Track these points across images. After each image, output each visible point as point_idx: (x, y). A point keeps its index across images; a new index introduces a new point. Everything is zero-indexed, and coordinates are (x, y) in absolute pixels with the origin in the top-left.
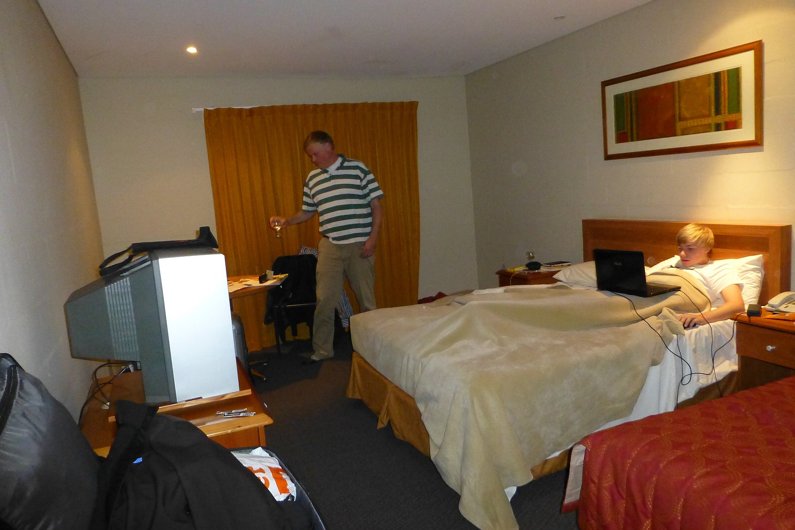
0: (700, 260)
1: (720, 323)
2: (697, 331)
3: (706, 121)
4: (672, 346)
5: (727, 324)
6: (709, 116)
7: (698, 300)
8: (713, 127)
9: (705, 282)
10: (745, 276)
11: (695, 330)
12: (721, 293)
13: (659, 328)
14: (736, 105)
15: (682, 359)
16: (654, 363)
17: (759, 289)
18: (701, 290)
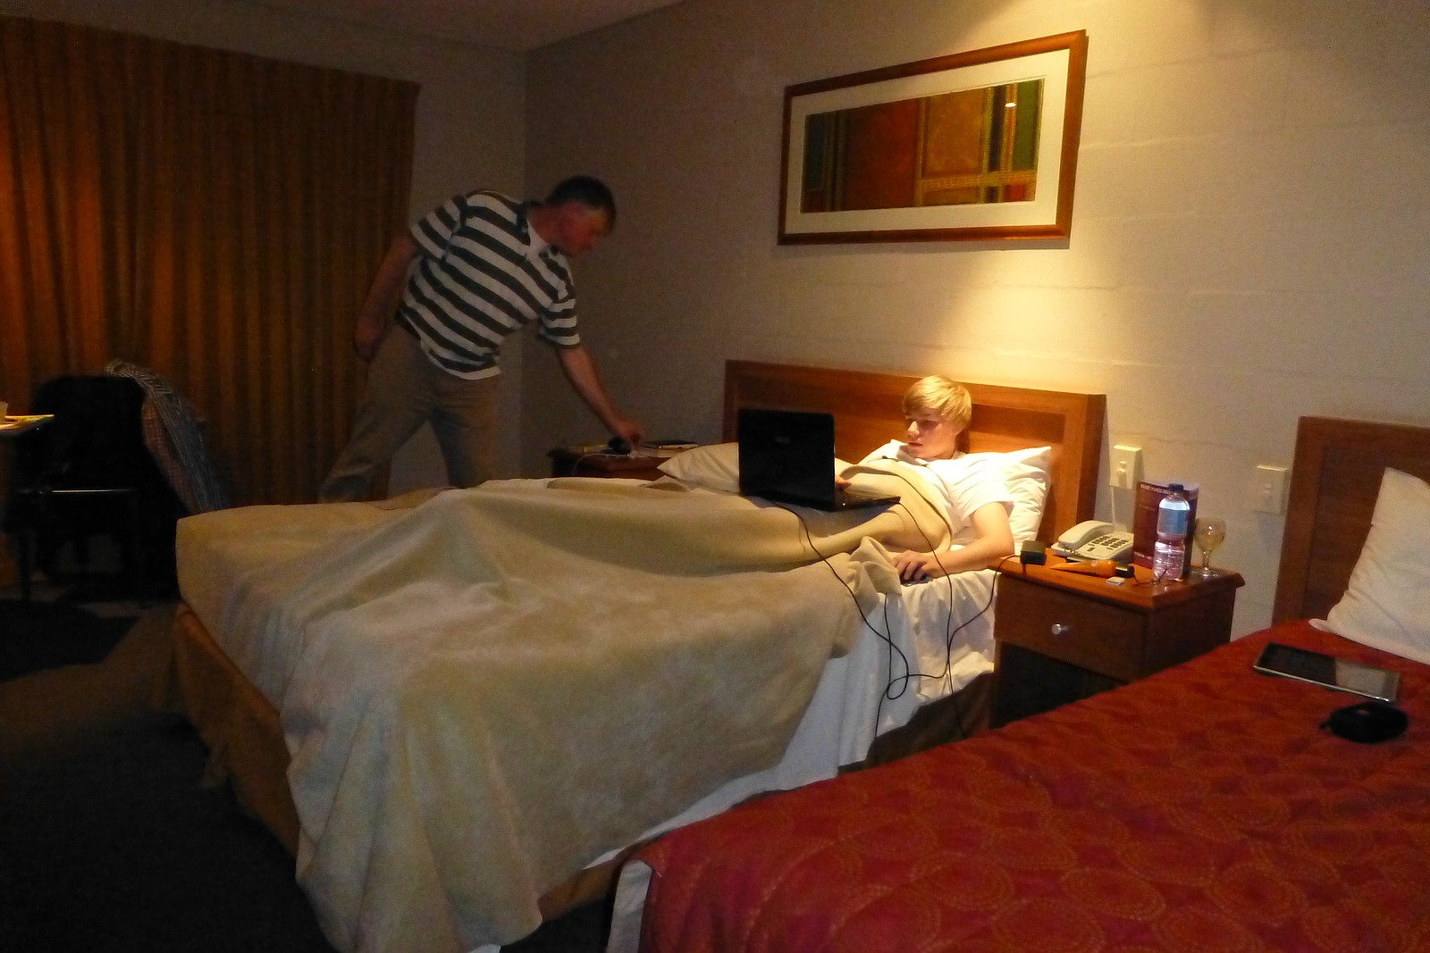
0: (941, 449)
1: (968, 575)
2: (925, 590)
3: (970, 181)
4: (875, 619)
5: (980, 578)
6: (978, 171)
7: (931, 526)
8: (983, 193)
9: (945, 491)
10: (1017, 486)
11: (921, 587)
12: (972, 516)
13: (851, 578)
14: (1028, 157)
15: (891, 644)
16: (837, 652)
17: (1039, 513)
18: (937, 507)
